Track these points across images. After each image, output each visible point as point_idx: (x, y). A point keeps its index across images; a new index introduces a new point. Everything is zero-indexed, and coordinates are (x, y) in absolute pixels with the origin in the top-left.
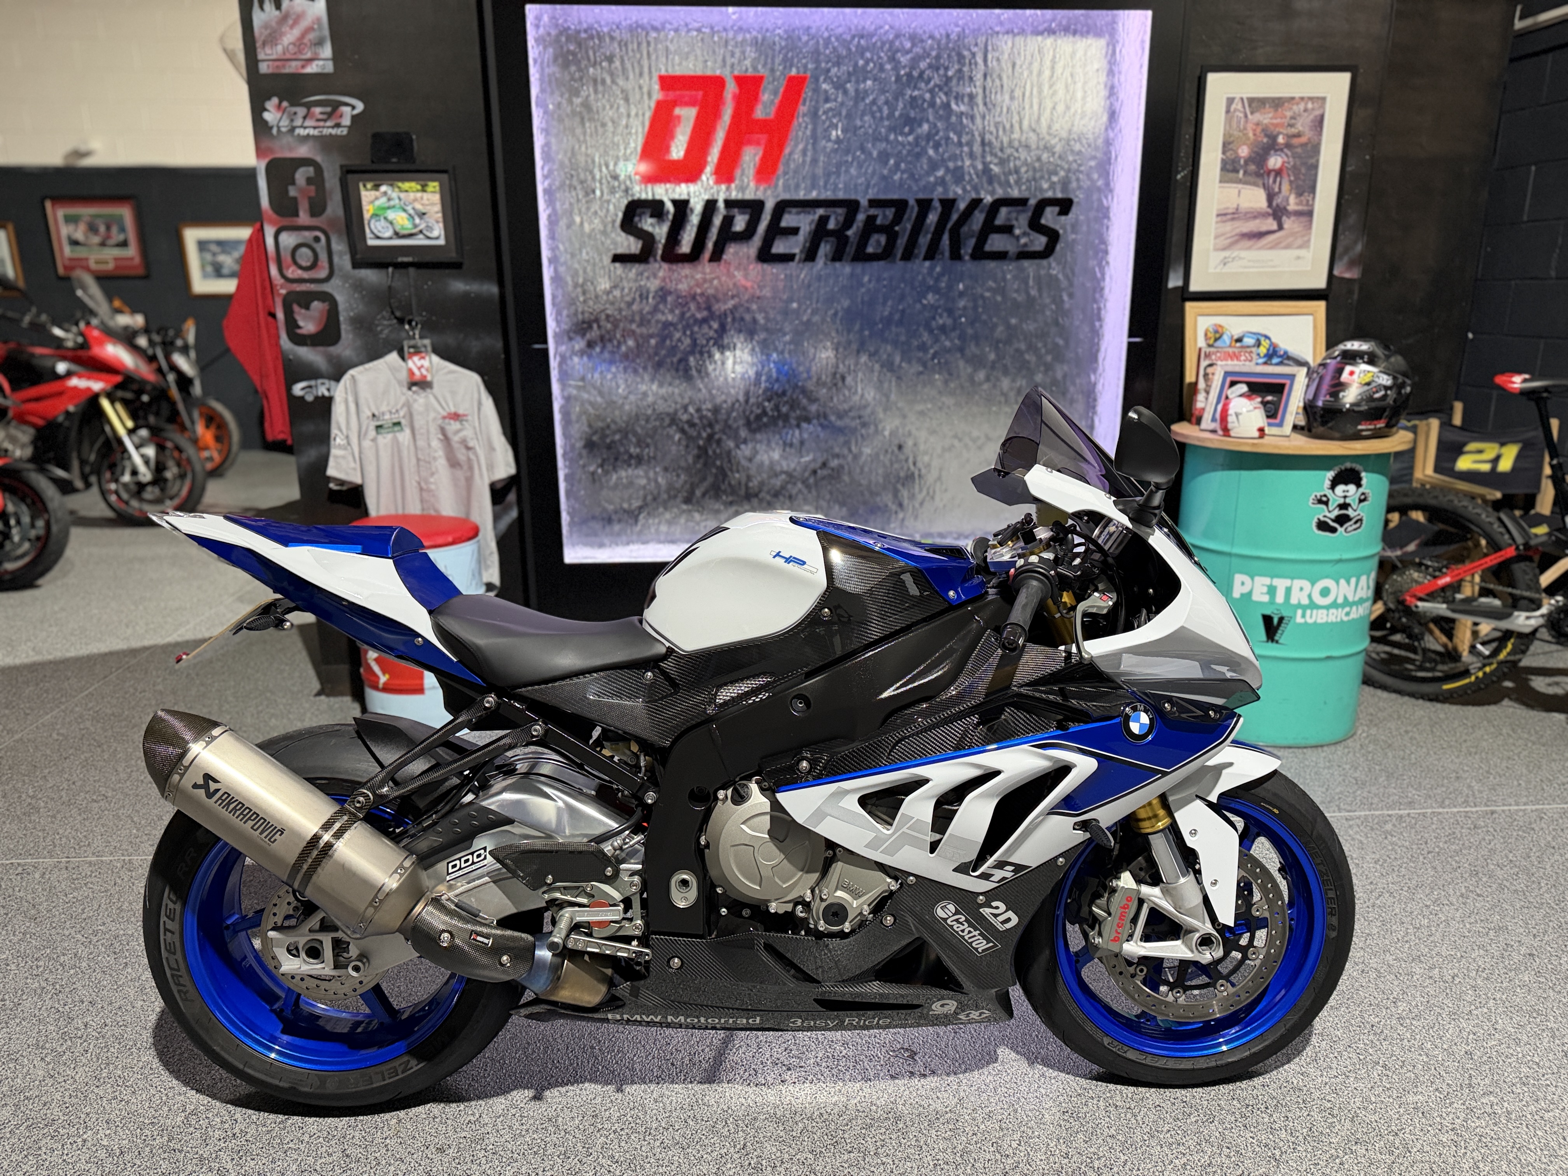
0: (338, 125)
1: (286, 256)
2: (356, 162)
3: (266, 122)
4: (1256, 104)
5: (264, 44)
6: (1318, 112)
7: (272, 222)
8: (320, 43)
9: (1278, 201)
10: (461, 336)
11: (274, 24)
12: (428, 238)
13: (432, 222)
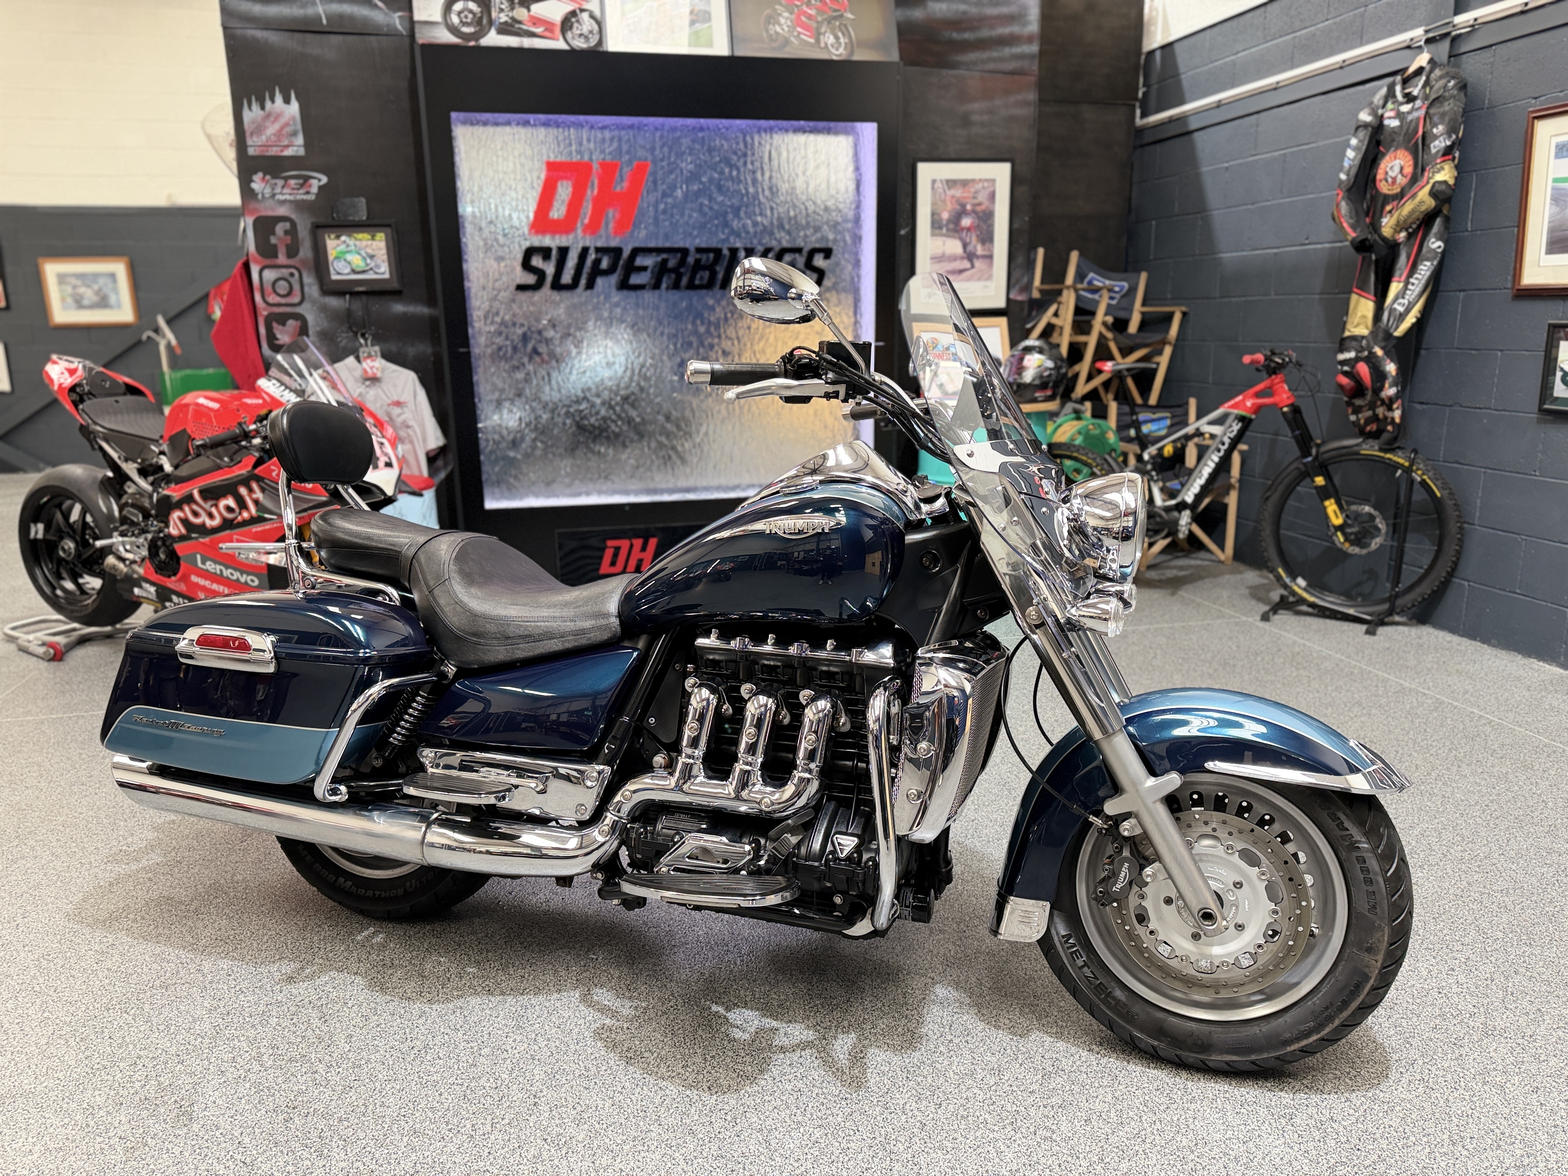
0: (308, 193)
1: (268, 287)
2: (322, 220)
3: (252, 190)
4: (951, 183)
5: (252, 134)
6: (991, 189)
7: (256, 262)
8: (294, 134)
9: (970, 248)
10: (401, 344)
11: (259, 120)
12: (376, 273)
13: (379, 262)
